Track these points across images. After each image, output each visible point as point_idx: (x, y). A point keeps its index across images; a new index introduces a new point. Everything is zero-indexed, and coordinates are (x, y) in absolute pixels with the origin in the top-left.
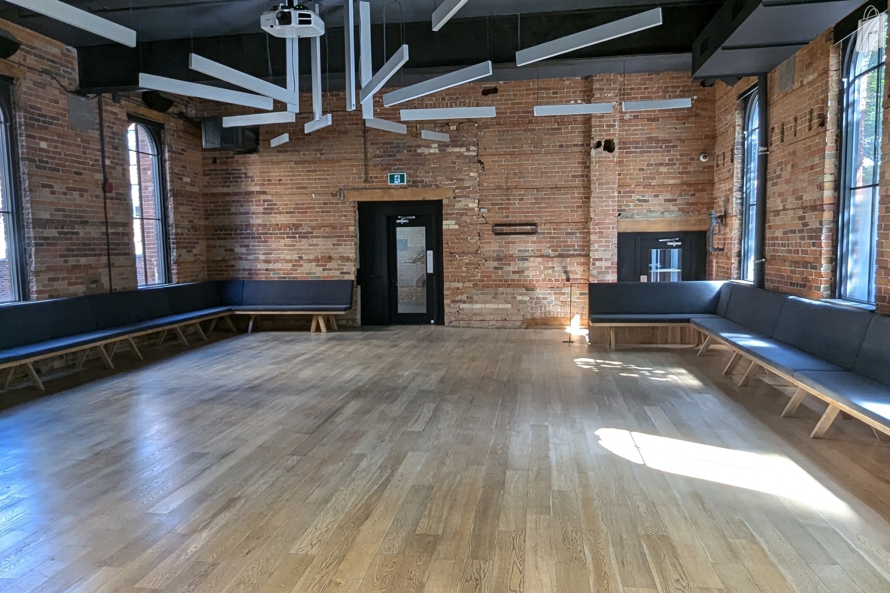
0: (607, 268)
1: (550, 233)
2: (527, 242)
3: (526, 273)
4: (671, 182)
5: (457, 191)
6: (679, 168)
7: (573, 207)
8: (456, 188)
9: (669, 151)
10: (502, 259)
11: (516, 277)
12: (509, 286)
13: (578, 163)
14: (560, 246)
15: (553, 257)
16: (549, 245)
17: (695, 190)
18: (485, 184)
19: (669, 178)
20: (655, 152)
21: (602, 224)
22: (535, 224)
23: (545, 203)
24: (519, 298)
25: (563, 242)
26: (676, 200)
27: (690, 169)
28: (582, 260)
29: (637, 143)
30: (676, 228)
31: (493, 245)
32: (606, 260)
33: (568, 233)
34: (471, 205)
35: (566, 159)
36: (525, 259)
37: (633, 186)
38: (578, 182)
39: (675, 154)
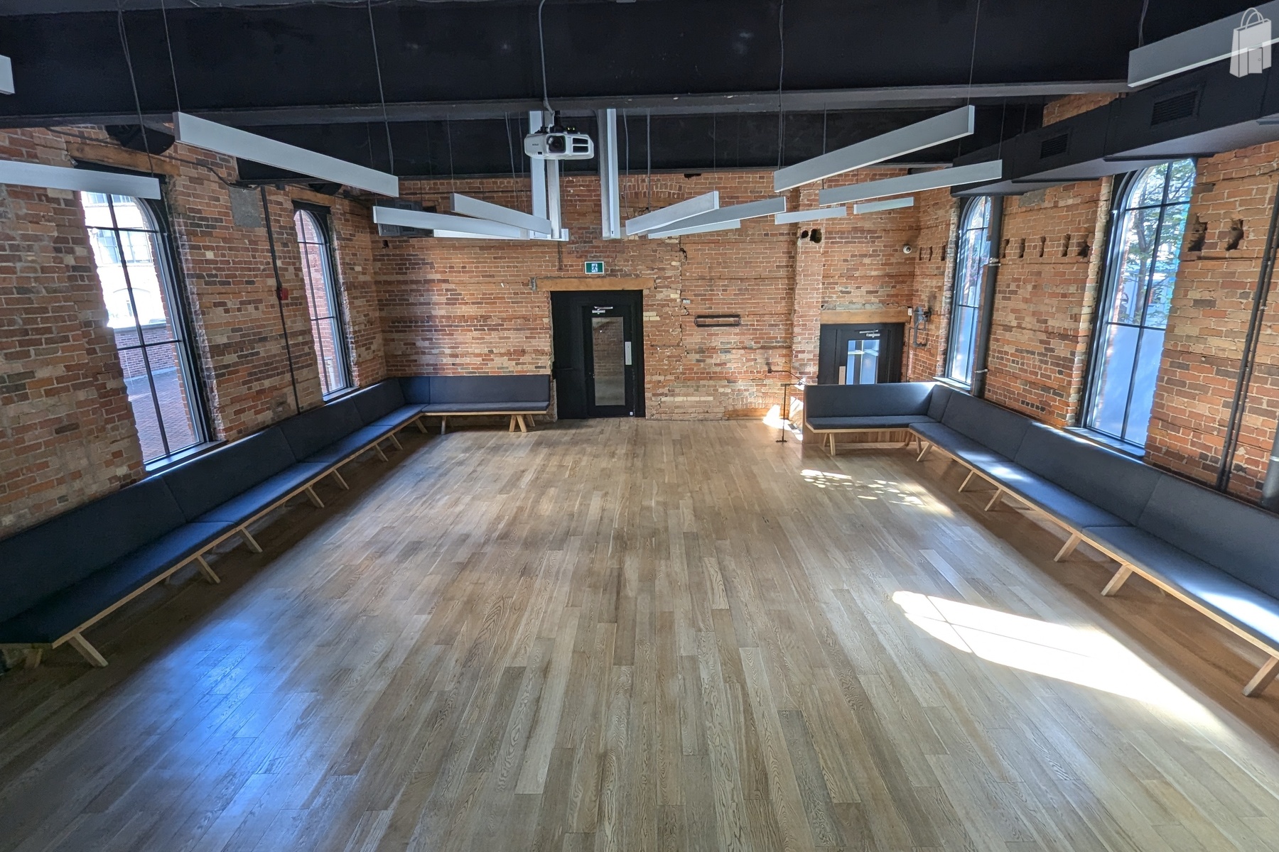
0: (809, 360)
1: (753, 325)
2: (730, 334)
3: (728, 365)
4: (874, 273)
5: (658, 281)
6: (882, 260)
7: (777, 298)
8: (657, 278)
9: (873, 242)
10: (704, 351)
11: (718, 369)
12: (711, 378)
13: (783, 253)
14: (763, 338)
15: (755, 349)
16: (751, 337)
17: (896, 282)
18: (688, 274)
19: (871, 269)
20: (859, 242)
21: (805, 316)
22: (738, 316)
23: (748, 295)
24: (721, 390)
25: (766, 334)
26: (877, 292)
27: (893, 260)
28: (784, 351)
29: (843, 233)
30: (876, 320)
31: (695, 337)
32: (809, 352)
33: (772, 325)
34: (673, 296)
35: (771, 249)
36: (727, 351)
37: (837, 277)
38: (783, 273)
39: (879, 244)
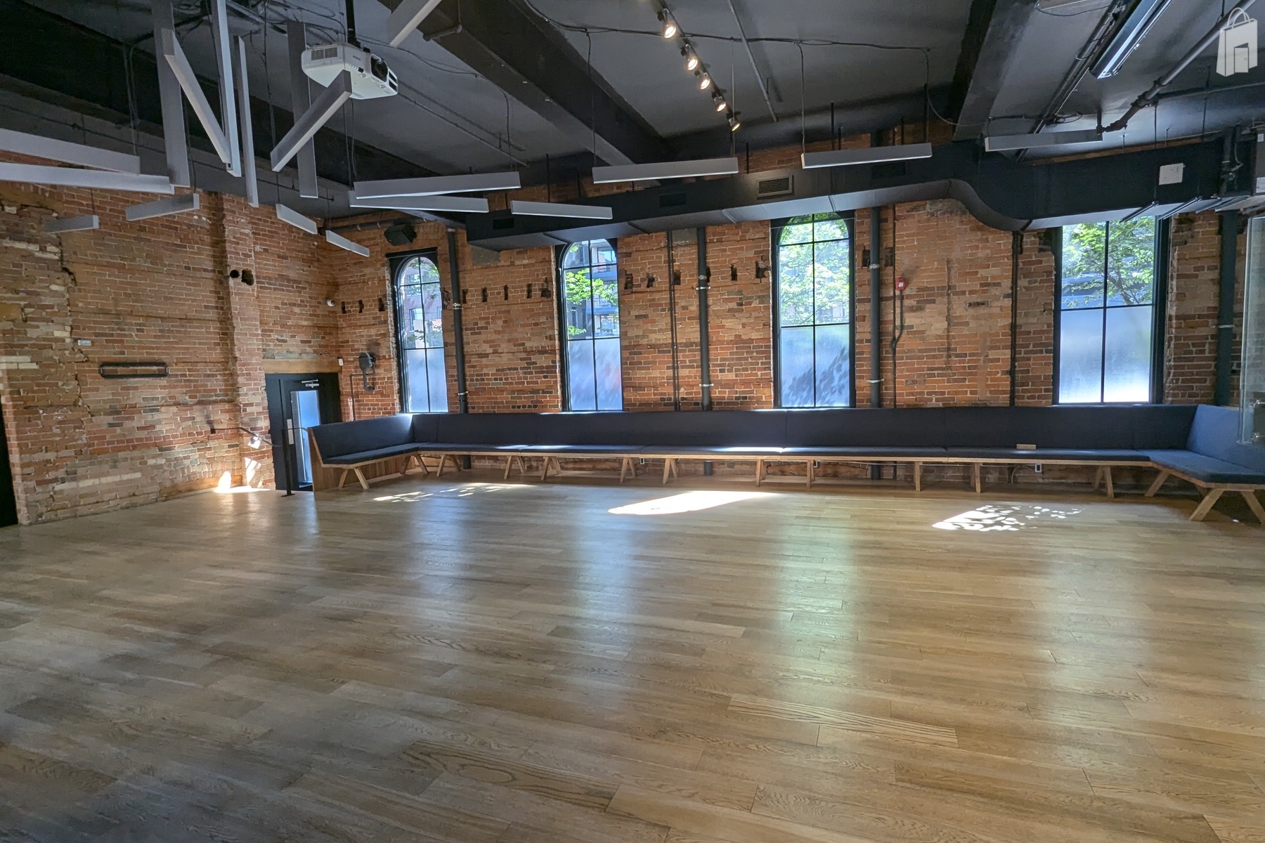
0: (259, 413)
1: (185, 375)
2: (155, 387)
3: (158, 428)
4: (305, 323)
5: (28, 310)
6: (309, 310)
7: (210, 343)
8: (27, 306)
9: (300, 292)
10: (119, 412)
11: (143, 434)
12: (135, 447)
13: (211, 292)
14: (199, 392)
15: (191, 406)
16: (184, 390)
17: (325, 334)
18: (80, 305)
19: (302, 319)
20: (288, 291)
21: (248, 364)
22: (163, 364)
23: (174, 338)
24: (151, 462)
25: (202, 386)
26: (310, 342)
27: (318, 312)
28: (227, 406)
29: (270, 278)
30: (314, 370)
31: (103, 393)
32: (258, 405)
33: (209, 376)
34: (57, 334)
35: (195, 285)
36: (154, 410)
37: (271, 324)
38: (212, 314)
39: (305, 295)
